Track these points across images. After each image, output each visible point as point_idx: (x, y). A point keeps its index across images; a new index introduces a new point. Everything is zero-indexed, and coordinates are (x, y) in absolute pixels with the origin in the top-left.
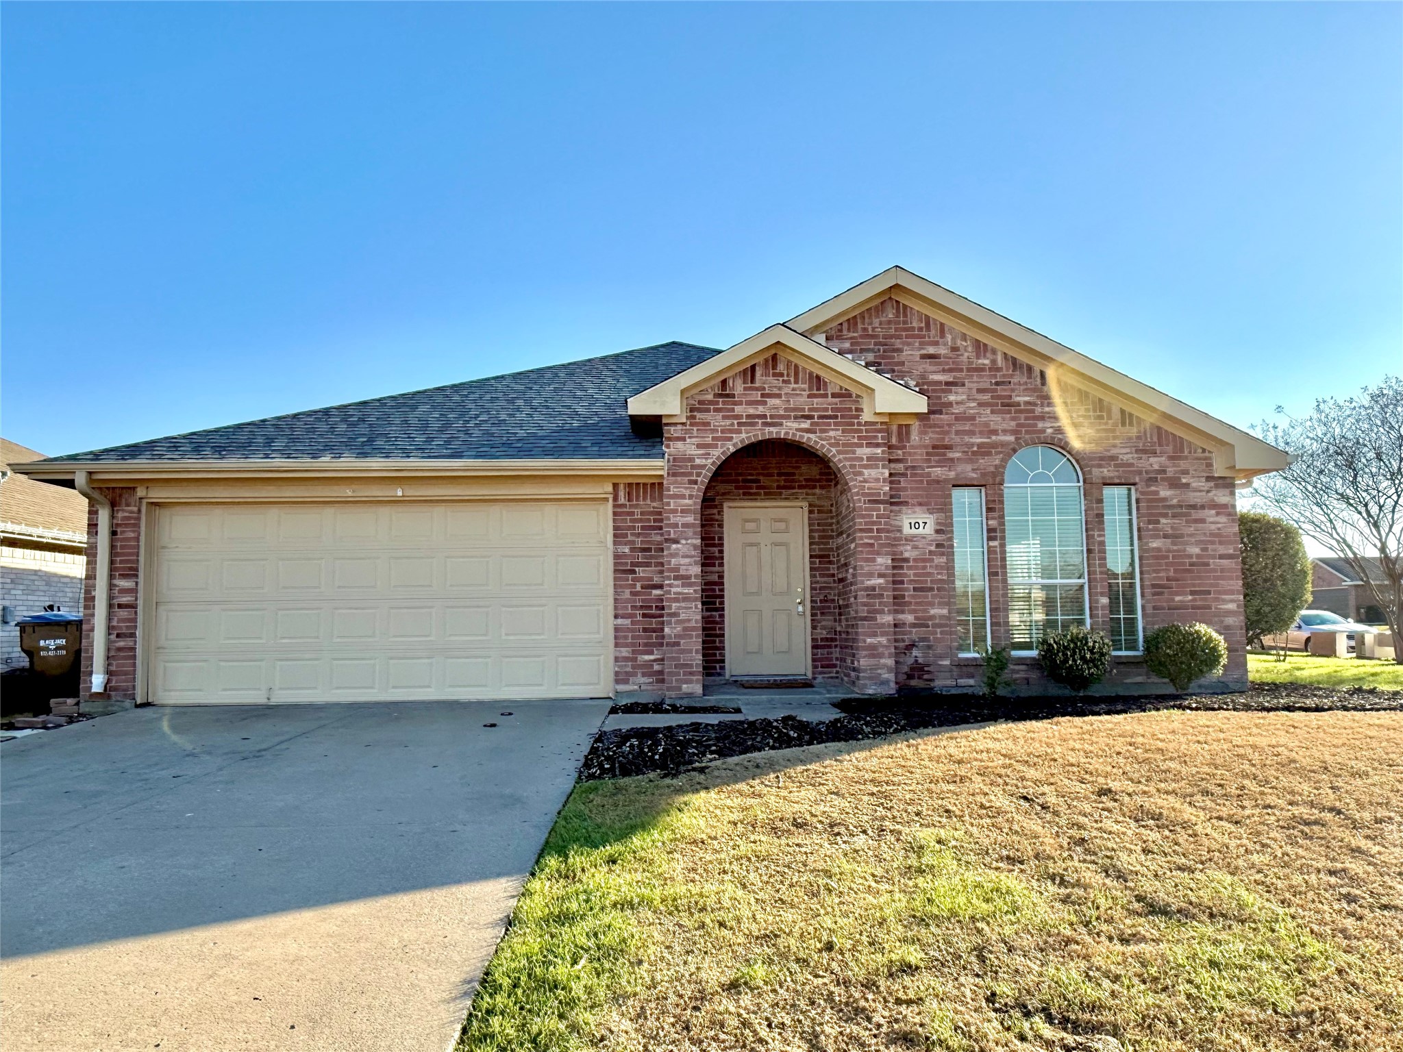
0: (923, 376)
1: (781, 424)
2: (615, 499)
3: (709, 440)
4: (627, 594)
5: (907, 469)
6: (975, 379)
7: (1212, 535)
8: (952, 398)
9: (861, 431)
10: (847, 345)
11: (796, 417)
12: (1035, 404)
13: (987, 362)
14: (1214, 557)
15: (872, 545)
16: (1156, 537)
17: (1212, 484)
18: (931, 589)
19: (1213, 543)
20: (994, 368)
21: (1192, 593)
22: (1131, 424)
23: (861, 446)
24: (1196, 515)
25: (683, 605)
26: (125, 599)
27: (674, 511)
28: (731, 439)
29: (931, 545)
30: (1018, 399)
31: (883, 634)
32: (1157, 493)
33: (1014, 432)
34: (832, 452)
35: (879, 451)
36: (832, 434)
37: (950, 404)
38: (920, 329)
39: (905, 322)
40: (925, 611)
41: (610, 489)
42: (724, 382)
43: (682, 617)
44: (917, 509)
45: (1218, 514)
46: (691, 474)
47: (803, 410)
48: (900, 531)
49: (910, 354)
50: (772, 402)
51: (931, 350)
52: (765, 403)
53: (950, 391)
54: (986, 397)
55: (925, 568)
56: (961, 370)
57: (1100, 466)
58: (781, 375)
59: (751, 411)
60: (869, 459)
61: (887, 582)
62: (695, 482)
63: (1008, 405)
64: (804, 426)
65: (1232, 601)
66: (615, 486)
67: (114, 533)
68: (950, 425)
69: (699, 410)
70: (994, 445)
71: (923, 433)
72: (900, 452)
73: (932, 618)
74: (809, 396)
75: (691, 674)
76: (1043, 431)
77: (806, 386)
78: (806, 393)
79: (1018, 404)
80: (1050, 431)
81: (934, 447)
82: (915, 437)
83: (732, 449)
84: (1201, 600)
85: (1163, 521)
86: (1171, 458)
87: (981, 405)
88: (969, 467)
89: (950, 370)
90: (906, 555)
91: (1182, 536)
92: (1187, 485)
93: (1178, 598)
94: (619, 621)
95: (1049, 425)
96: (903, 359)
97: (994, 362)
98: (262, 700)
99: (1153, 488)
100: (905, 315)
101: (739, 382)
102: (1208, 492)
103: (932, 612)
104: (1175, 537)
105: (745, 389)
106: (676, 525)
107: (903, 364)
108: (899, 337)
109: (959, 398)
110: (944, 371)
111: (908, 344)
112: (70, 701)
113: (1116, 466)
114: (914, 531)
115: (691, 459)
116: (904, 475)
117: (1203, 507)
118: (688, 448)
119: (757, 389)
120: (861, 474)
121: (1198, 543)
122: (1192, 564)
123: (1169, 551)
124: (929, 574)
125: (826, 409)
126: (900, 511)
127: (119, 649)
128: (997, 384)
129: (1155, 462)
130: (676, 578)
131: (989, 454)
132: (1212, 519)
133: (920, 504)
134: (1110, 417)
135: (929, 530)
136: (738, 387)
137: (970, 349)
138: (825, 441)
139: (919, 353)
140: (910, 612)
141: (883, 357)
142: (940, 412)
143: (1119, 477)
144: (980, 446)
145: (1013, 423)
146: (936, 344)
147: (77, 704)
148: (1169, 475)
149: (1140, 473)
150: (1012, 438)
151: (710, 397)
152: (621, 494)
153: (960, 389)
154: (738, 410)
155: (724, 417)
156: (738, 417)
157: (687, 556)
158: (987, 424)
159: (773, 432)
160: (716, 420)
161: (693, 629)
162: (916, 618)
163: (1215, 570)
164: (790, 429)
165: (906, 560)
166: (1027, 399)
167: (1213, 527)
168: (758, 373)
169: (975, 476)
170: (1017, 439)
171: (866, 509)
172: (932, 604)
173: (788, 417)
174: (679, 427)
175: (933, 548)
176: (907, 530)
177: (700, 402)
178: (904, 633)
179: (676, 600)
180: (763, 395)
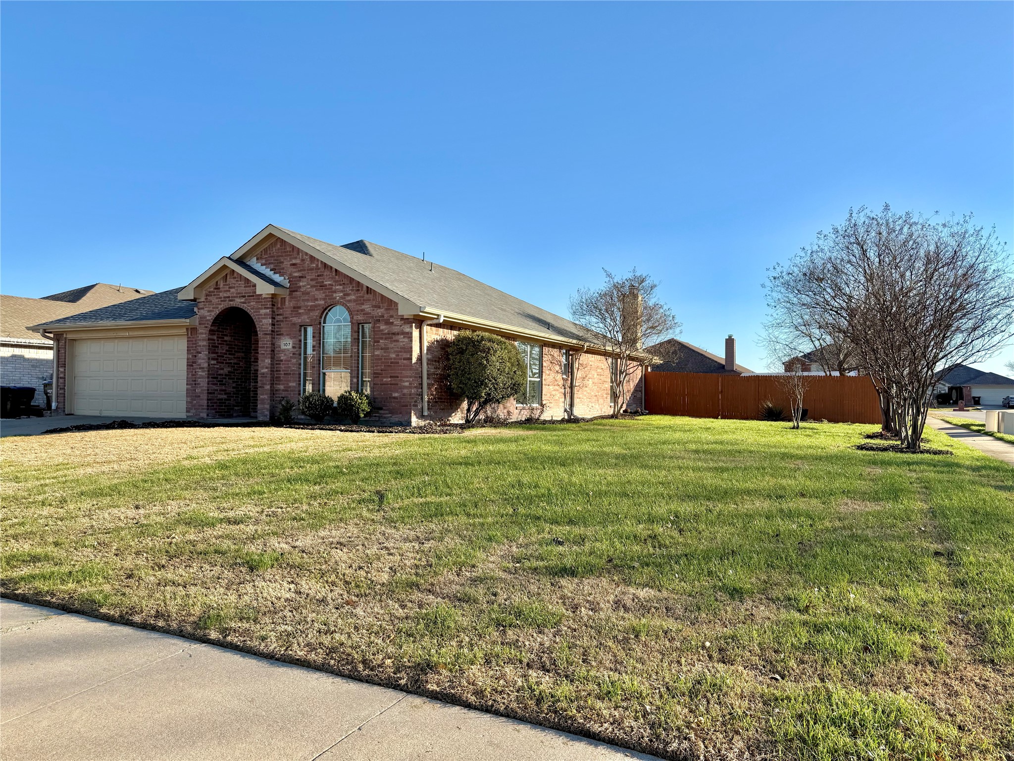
0: (290, 275)
1: (234, 300)
2: (188, 334)
3: (211, 309)
4: (190, 376)
5: (283, 318)
6: (310, 274)
7: (401, 348)
8: (301, 284)
9: (261, 302)
10: (264, 261)
11: (240, 297)
12: (332, 285)
13: (314, 265)
14: (401, 359)
15: (264, 354)
16: (378, 349)
17: (403, 322)
18: (290, 374)
19: (401, 352)
20: (317, 268)
21: (391, 377)
22: (371, 293)
23: (262, 309)
24: (395, 338)
25: (201, 380)
26: (62, 375)
27: (200, 340)
28: (218, 308)
29: (290, 354)
30: (326, 283)
31: (266, 394)
32: (379, 327)
33: (324, 299)
34: (251, 313)
35: (268, 311)
36: (252, 303)
37: (300, 287)
38: (290, 252)
39: (285, 249)
40: (288, 384)
41: (185, 330)
42: (217, 282)
43: (202, 385)
44: (286, 337)
45: (404, 337)
46: (205, 324)
47: (242, 293)
48: (280, 347)
49: (287, 263)
50: (232, 290)
51: (294, 261)
52: (230, 291)
53: (300, 281)
54: (313, 283)
55: (288, 364)
56: (304, 270)
57: (357, 315)
58: (235, 278)
59: (225, 295)
60: (265, 315)
61: (268, 371)
62: (206, 327)
63: (322, 286)
64: (242, 301)
65: (407, 381)
66: (187, 329)
67: (59, 351)
68: (300, 297)
69: (209, 295)
70: (316, 306)
71: (290, 301)
72: (281, 310)
73: (290, 387)
74: (245, 287)
75: (203, 409)
76: (336, 298)
77: (243, 282)
78: (243, 286)
79: (326, 285)
80: (338, 298)
81: (294, 308)
82: (287, 303)
83: (218, 312)
84: (394, 380)
85: (381, 341)
86: (387, 309)
87: (312, 287)
88: (306, 317)
89: (301, 271)
90: (282, 358)
91: (388, 349)
92: (392, 323)
93: (385, 380)
94: (188, 386)
95: (338, 295)
96: (283, 266)
97: (317, 265)
98: (99, 415)
99: (378, 325)
100: (285, 246)
101: (222, 282)
102: (401, 326)
103: (290, 384)
104: (385, 349)
105: (224, 285)
106: (200, 346)
107: (283, 269)
108: (282, 256)
109: (304, 284)
110: (299, 271)
111: (286, 259)
112: (49, 412)
113: (364, 314)
114: (285, 347)
115: (205, 317)
116: (282, 321)
117: (398, 334)
118: (204, 312)
119: (227, 285)
120: (261, 321)
121: (395, 352)
122: (391, 363)
123: (382, 356)
124: (289, 367)
125: (250, 293)
126: (280, 338)
127: (60, 394)
128: (318, 276)
129: (380, 312)
130: (200, 368)
131: (314, 310)
132: (401, 340)
133: (287, 335)
134: (362, 290)
135: (290, 347)
136: (221, 284)
137: (308, 260)
138: (249, 307)
139: (289, 263)
140: (283, 384)
141: (276, 266)
142: (297, 291)
143: (363, 320)
144: (311, 306)
145: (324, 295)
146: (296, 258)
147: (51, 413)
148: (385, 318)
149: (373, 317)
150: (323, 302)
151: (212, 289)
152: (189, 333)
153: (304, 280)
154: (221, 294)
155: (217, 298)
156: (221, 298)
157: (203, 359)
158: (314, 296)
159: (233, 304)
160: (214, 300)
161: (204, 390)
162: (284, 387)
163: (401, 366)
164: (238, 302)
165: (282, 361)
166: (329, 282)
167: (401, 344)
168: (228, 277)
169: (308, 321)
170: (325, 302)
171: (263, 337)
172: (290, 381)
173: (237, 297)
174: (203, 303)
175: (291, 355)
176: (283, 347)
177: (210, 292)
178: (279, 394)
179: (199, 378)
180: (230, 288)
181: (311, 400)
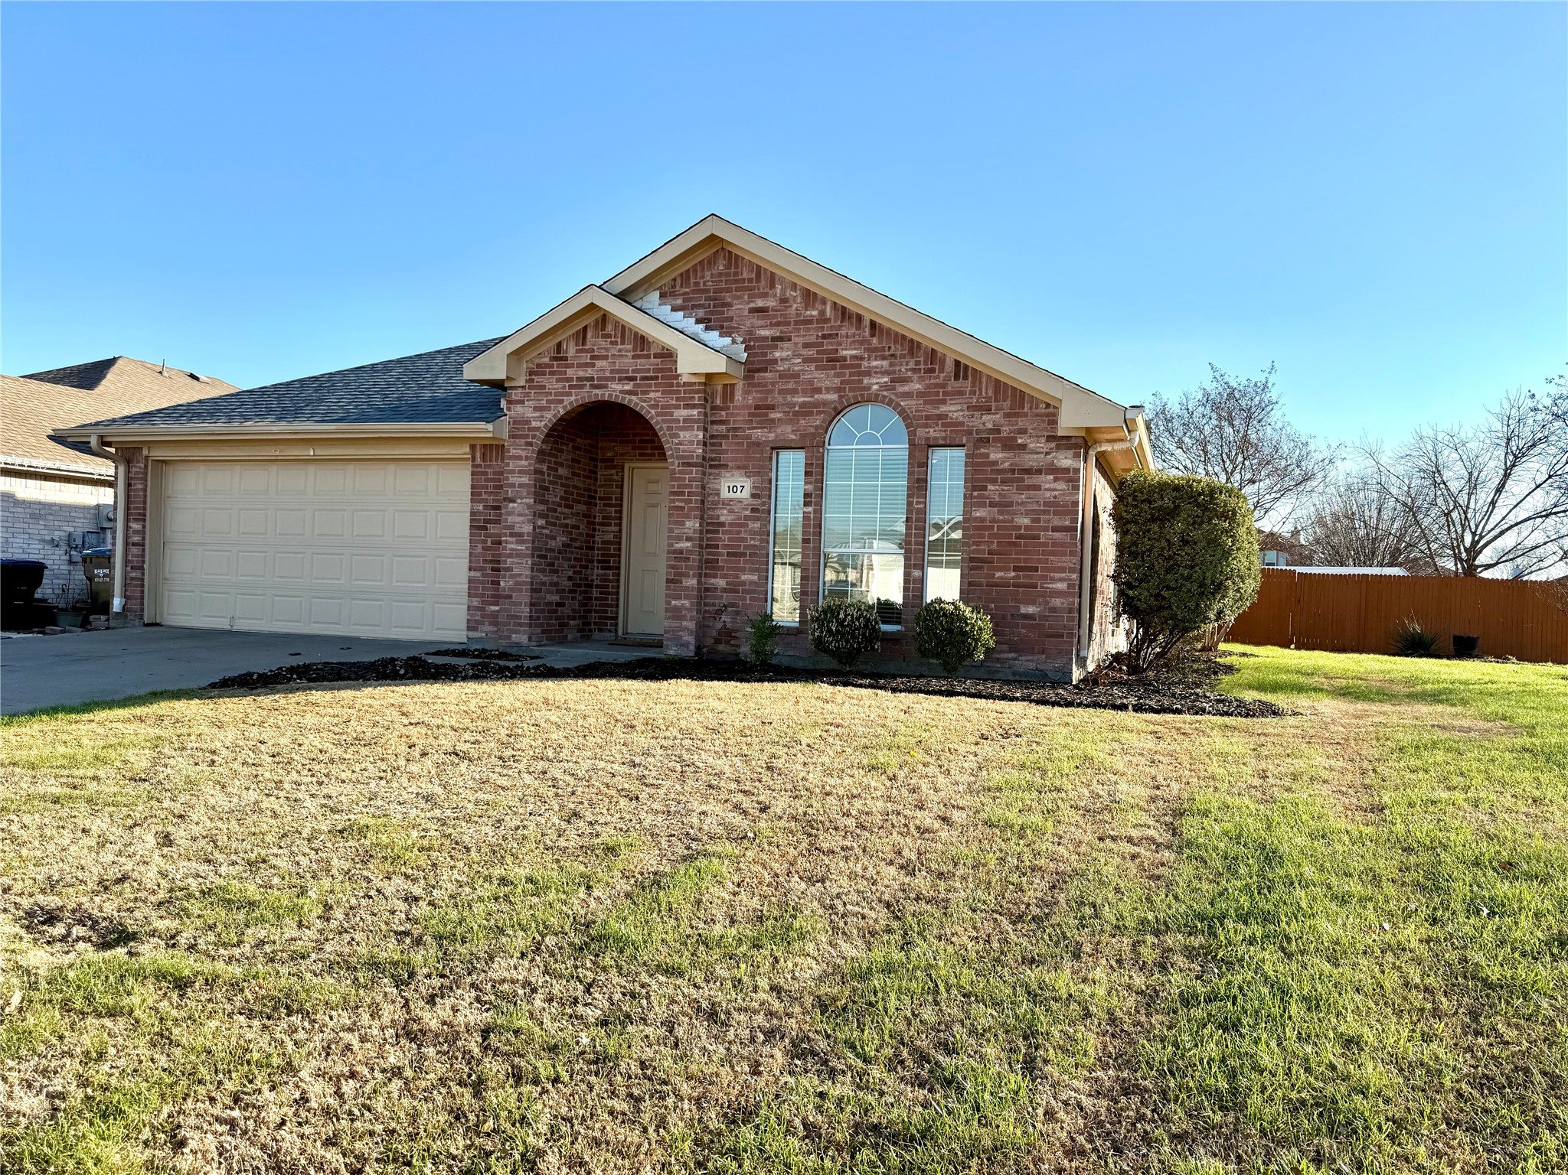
0: (750, 333)
1: (606, 387)
2: (474, 459)
3: (544, 403)
4: (479, 550)
5: (728, 430)
6: (802, 333)
7: (1046, 504)
8: (777, 354)
9: (678, 392)
10: (679, 302)
11: (620, 379)
12: (862, 358)
13: (815, 313)
14: (1046, 529)
15: (682, 508)
16: (983, 505)
17: (1054, 445)
18: (744, 555)
19: (1045, 512)
20: (823, 320)
21: (1016, 569)
22: (965, 378)
23: (678, 407)
24: (1029, 480)
25: (516, 560)
26: (136, 539)
27: (512, 472)
28: (561, 402)
29: (746, 509)
30: (845, 352)
31: (687, 597)
32: (987, 455)
33: (838, 390)
34: (651, 415)
35: (695, 412)
36: (652, 395)
37: (775, 361)
38: (750, 280)
39: (736, 274)
40: (737, 577)
41: (467, 449)
42: (559, 345)
43: (516, 571)
44: (736, 472)
45: (1056, 480)
46: (527, 436)
47: (627, 371)
48: (718, 495)
49: (740, 307)
50: (599, 364)
51: (760, 303)
52: (593, 365)
53: (776, 347)
54: (811, 352)
55: (739, 532)
56: (789, 324)
57: (926, 426)
58: (609, 336)
59: (581, 374)
60: (685, 421)
61: (694, 546)
62: (531, 444)
63: (834, 360)
64: (627, 388)
65: (1062, 580)
66: (473, 447)
67: (129, 485)
68: (773, 384)
69: (537, 374)
70: (816, 405)
71: (746, 392)
72: (723, 413)
73: (743, 583)
74: (634, 357)
75: (520, 625)
76: (869, 388)
77: (630, 347)
78: (630, 354)
79: (844, 359)
80: (875, 387)
81: (757, 407)
82: (738, 396)
83: (562, 412)
84: (1025, 577)
85: (990, 487)
86: (1007, 415)
87: (806, 361)
88: (789, 429)
89: (778, 324)
90: (722, 519)
91: (1010, 504)
92: (1023, 447)
93: (998, 574)
94: (473, 573)
95: (875, 381)
96: (731, 314)
97: (822, 313)
98: (227, 627)
99: (983, 450)
100: (737, 267)
101: (572, 344)
102: (1047, 453)
103: (744, 577)
104: (1003, 505)
105: (578, 351)
106: (513, 485)
107: (731, 319)
108: (729, 290)
109: (785, 354)
110: (772, 325)
111: (738, 298)
112: (103, 618)
113: (944, 425)
114: (732, 495)
115: (528, 422)
116: (726, 437)
117: (1039, 472)
118: (525, 411)
119: (587, 351)
120: (677, 436)
121: (1027, 513)
122: (1018, 537)
123: (993, 521)
124: (743, 540)
125: (648, 370)
126: (718, 474)
127: (132, 579)
128: (824, 337)
129: (988, 421)
130: (512, 535)
131: (811, 413)
132: (1047, 486)
133: (739, 468)
134: (942, 371)
135: (745, 494)
136: (571, 350)
137: (799, 300)
138: (647, 403)
139: (747, 307)
140: (723, 577)
141: (713, 313)
142: (765, 370)
143: (944, 438)
144: (803, 405)
145: (837, 380)
146: (765, 295)
147: (108, 620)
148: (1004, 434)
149: (969, 433)
150: (834, 397)
151: (546, 360)
152: (478, 455)
153: (786, 345)
154: (570, 372)
155: (558, 380)
156: (570, 380)
157: (520, 515)
158: (811, 383)
159: (600, 394)
160: (552, 384)
161: (524, 583)
162: (728, 583)
163: (1045, 544)
164: (615, 391)
165: (722, 524)
166: (854, 352)
167: (1048, 494)
168: (589, 334)
169: (794, 437)
170: (840, 397)
171: (680, 472)
172: (743, 570)
173: (613, 379)
174: (520, 390)
175: (748, 513)
176: (725, 494)
177: (539, 366)
178: (715, 598)
179: (510, 556)
180: (593, 358)
181: (842, 616)
